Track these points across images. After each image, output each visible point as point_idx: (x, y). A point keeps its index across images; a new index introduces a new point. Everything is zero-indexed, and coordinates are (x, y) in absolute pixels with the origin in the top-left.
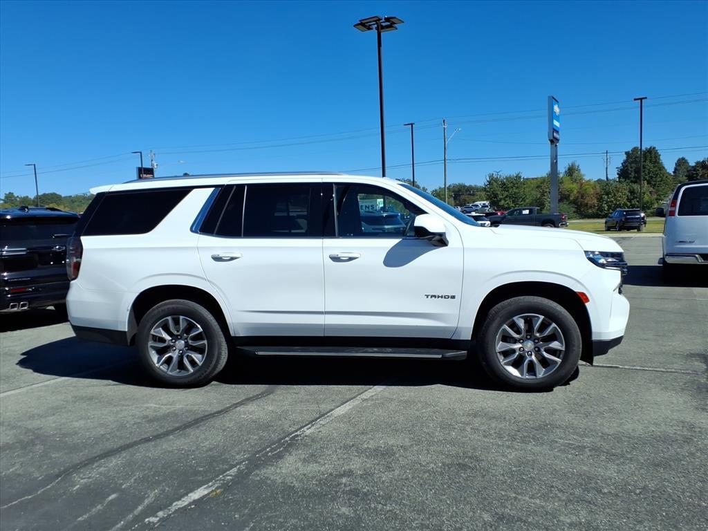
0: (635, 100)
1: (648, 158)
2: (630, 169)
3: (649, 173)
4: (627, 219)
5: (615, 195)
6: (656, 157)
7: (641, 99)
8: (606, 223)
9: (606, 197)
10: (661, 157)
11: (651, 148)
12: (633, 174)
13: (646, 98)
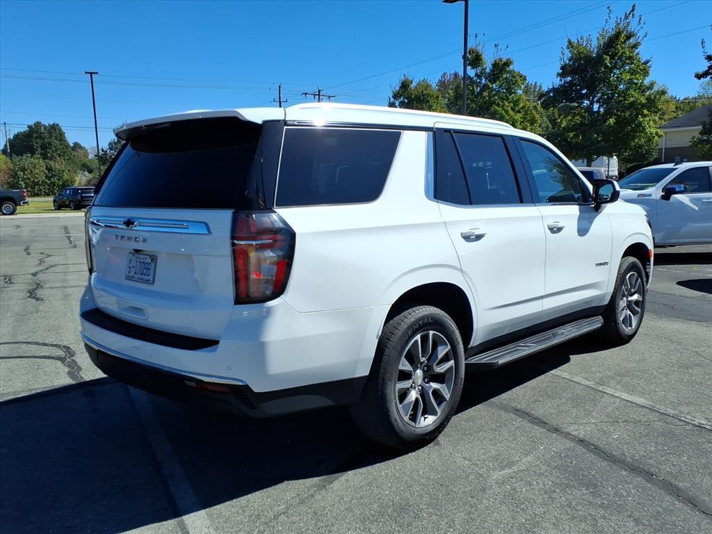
0: (86, 73)
1: (54, 135)
2: (35, 145)
3: (56, 151)
4: (82, 197)
5: (32, 172)
6: (61, 135)
7: (91, 74)
8: (54, 201)
9: (22, 173)
10: (66, 135)
11: (54, 124)
12: (39, 150)
13: (97, 73)
